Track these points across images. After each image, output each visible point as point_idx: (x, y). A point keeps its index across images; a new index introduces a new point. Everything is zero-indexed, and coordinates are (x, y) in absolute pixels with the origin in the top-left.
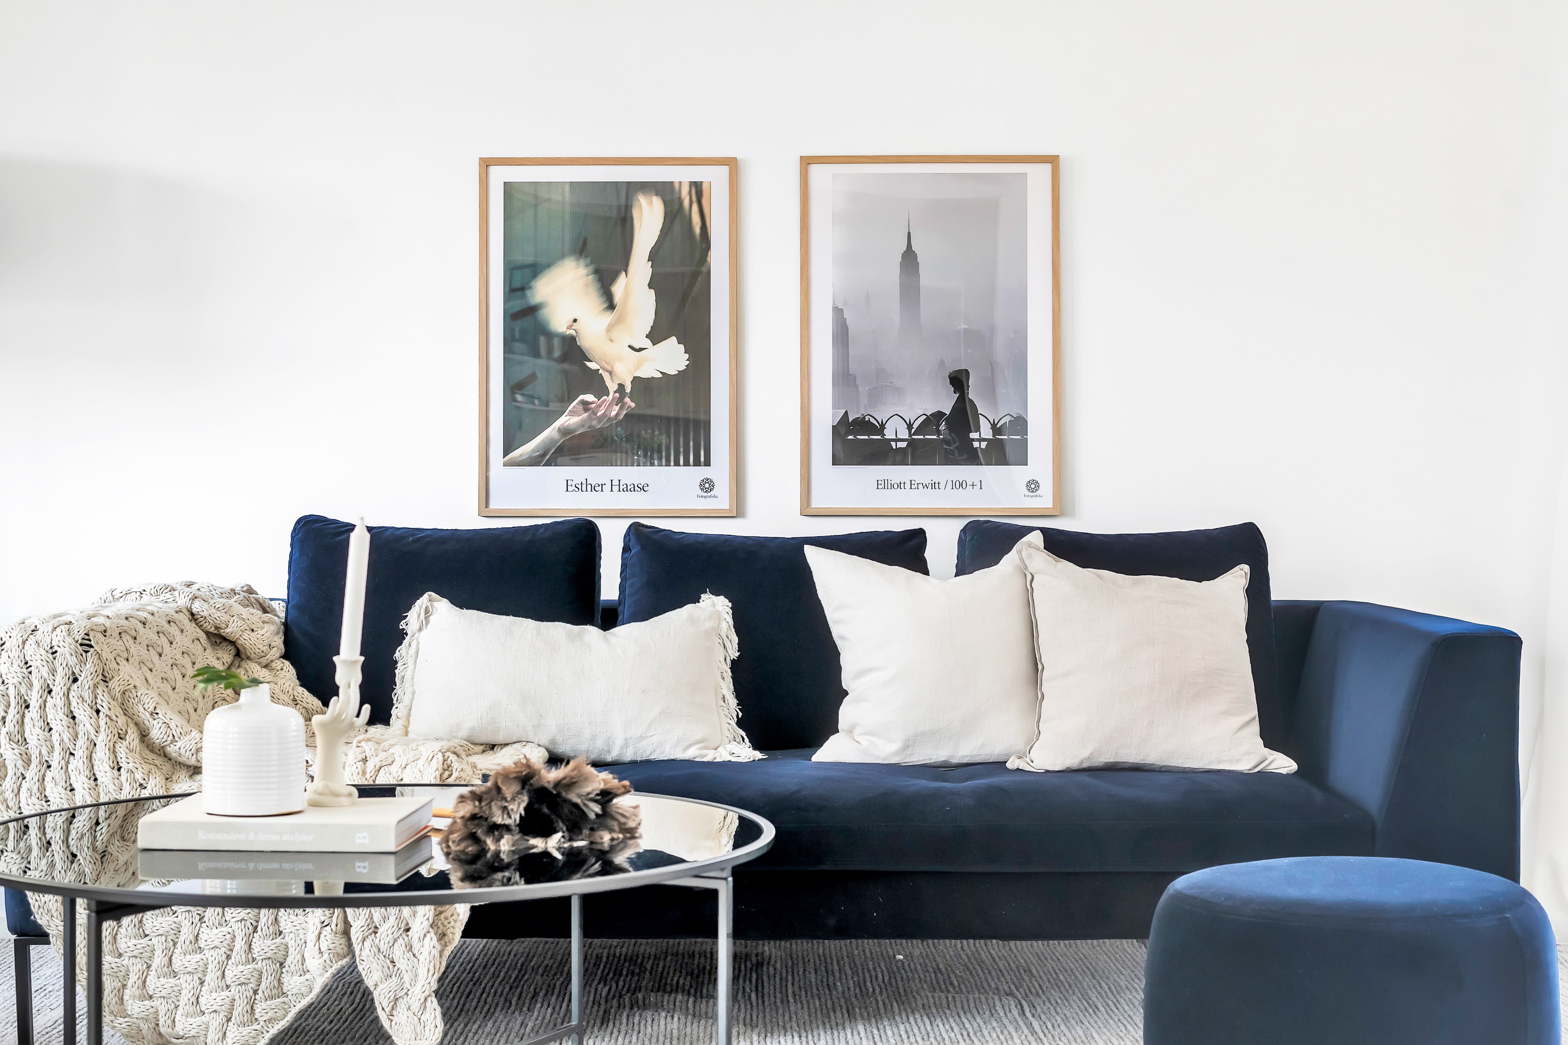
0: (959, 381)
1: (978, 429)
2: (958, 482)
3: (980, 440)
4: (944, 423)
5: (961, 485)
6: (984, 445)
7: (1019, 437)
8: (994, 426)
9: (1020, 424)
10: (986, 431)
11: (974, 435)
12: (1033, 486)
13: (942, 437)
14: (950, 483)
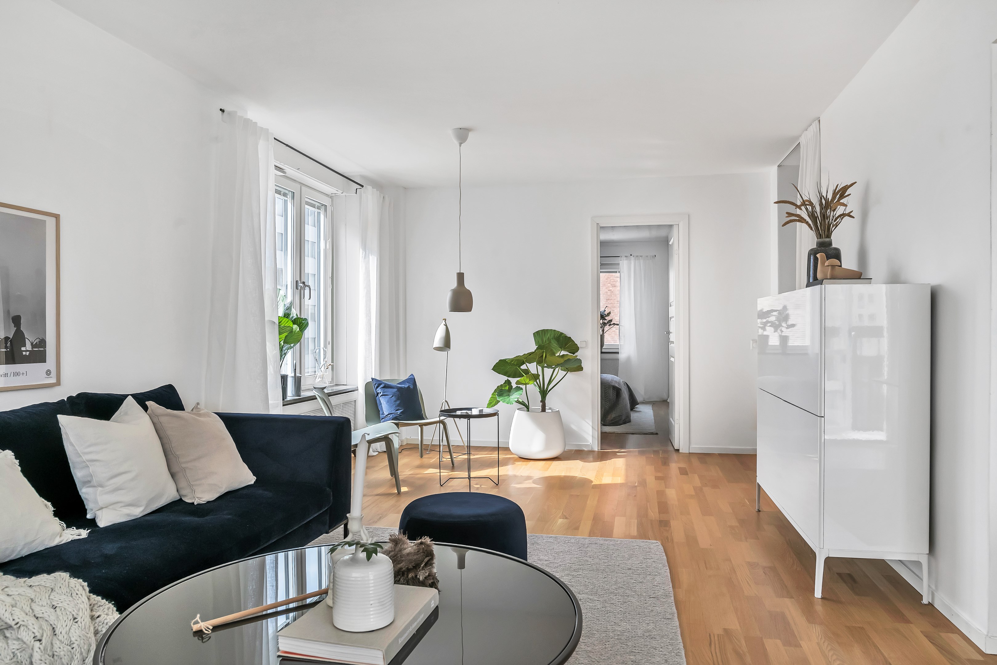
0: (16, 320)
1: (25, 346)
2: (16, 373)
3: (26, 351)
4: (9, 343)
5: (17, 374)
6: (28, 353)
7: (42, 349)
8: (32, 344)
9: (42, 343)
10: (28, 347)
11: (23, 349)
12: (48, 373)
13: (8, 350)
14: (12, 374)
